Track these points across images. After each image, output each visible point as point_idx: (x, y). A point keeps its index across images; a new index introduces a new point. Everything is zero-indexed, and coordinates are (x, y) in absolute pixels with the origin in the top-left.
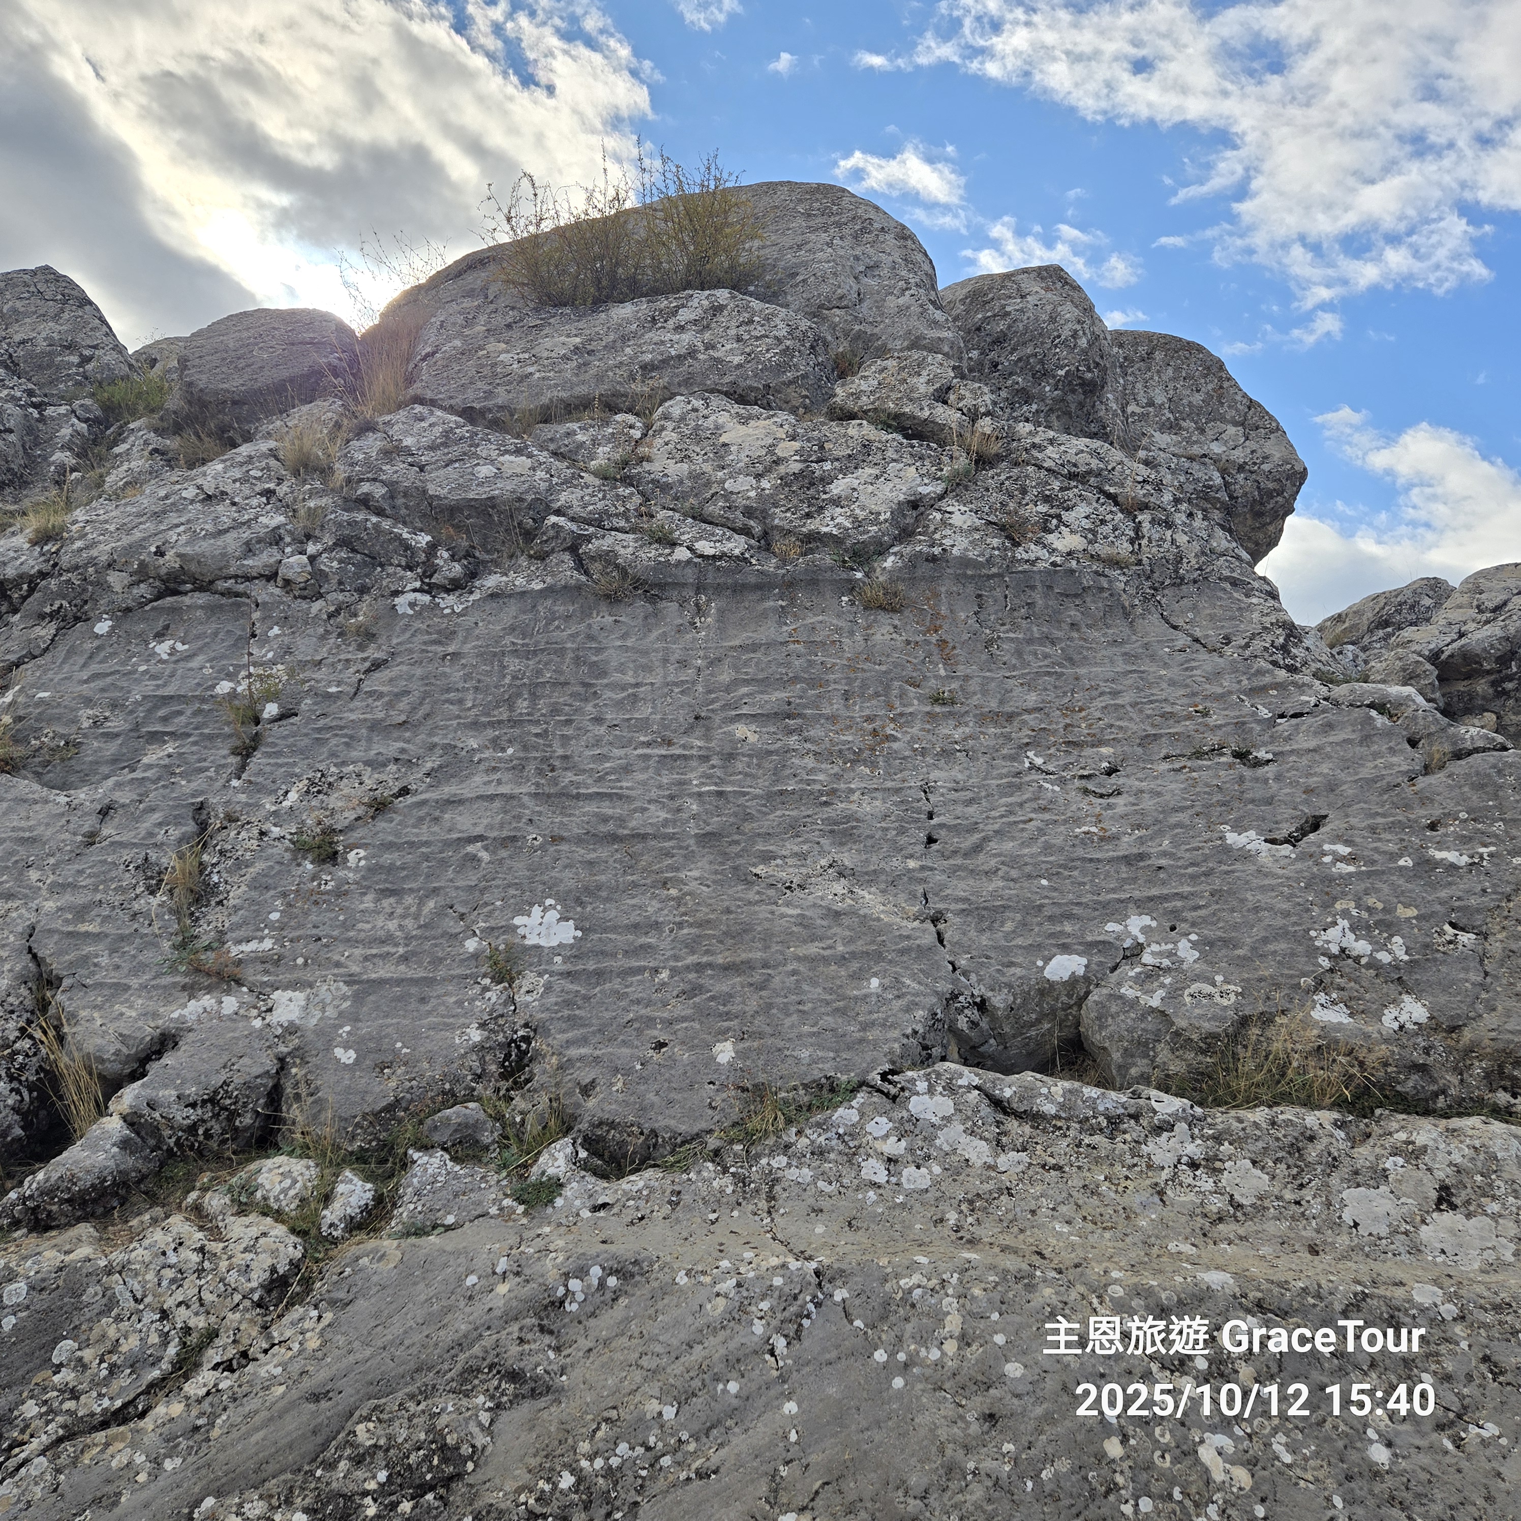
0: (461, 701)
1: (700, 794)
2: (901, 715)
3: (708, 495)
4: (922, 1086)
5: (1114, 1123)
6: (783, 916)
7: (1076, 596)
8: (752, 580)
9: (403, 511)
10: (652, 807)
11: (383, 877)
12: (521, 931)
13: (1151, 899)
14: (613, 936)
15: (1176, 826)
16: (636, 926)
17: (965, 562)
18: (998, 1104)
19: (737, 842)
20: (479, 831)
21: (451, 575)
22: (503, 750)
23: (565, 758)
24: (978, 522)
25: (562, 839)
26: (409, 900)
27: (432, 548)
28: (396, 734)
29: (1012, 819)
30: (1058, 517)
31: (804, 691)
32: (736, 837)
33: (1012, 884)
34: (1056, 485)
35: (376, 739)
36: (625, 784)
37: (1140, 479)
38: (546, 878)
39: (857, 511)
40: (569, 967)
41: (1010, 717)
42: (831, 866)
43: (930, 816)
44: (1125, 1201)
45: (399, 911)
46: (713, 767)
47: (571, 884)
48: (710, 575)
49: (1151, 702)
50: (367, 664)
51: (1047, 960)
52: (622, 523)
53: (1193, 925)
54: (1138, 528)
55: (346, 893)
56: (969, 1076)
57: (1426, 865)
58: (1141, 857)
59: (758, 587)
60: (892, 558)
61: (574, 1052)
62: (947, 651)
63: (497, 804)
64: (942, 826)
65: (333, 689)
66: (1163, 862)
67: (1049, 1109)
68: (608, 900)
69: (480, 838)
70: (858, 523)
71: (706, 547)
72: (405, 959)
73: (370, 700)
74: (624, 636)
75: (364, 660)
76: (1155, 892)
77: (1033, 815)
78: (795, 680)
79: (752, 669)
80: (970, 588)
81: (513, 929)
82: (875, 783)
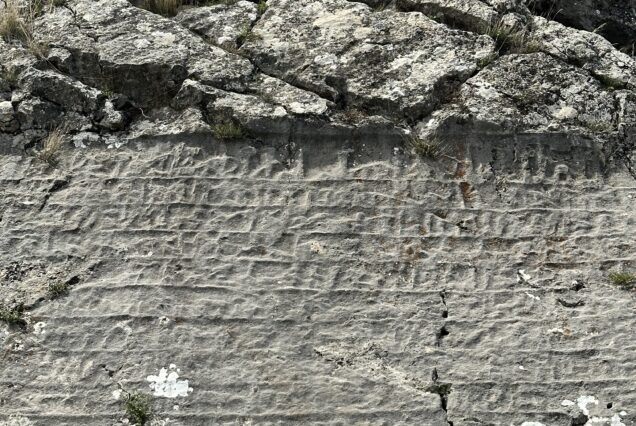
0: (116, 215)
1: (282, 292)
2: (431, 238)
3: (301, 67)
6: (334, 383)
7: (566, 153)
8: (330, 133)
9: (81, 71)
10: (248, 300)
11: (57, 342)
12: (152, 386)
13: (596, 384)
14: (215, 392)
15: (620, 331)
16: (232, 386)
17: (485, 125)
19: (306, 328)
20: (125, 312)
21: (114, 121)
22: (146, 253)
23: (188, 260)
24: (497, 95)
25: (184, 320)
26: (74, 360)
27: (101, 100)
28: (70, 237)
29: (503, 319)
30: (558, 92)
31: (362, 217)
32: (306, 325)
33: (497, 368)
34: (558, 67)
35: (56, 241)
36: (229, 282)
37: (621, 64)
38: (170, 348)
39: (410, 84)
40: (183, 413)
41: (510, 242)
42: (371, 349)
43: (445, 315)
45: (68, 367)
46: (293, 271)
47: (187, 354)
48: (300, 128)
49: (613, 236)
50: (52, 185)
52: (239, 86)
53: (624, 404)
54: (616, 103)
55: (31, 353)
58: (593, 352)
59: (333, 138)
60: (432, 121)
62: (468, 191)
63: (138, 292)
64: (452, 322)
65: (27, 203)
66: (608, 357)
68: (213, 366)
69: (125, 317)
70: (409, 93)
71: (298, 108)
72: (69, 402)
73: (52, 212)
74: (235, 172)
75: (50, 181)
76: (600, 378)
77: (519, 318)
79: (325, 200)
80: (488, 145)
81: (146, 384)
82: (409, 288)
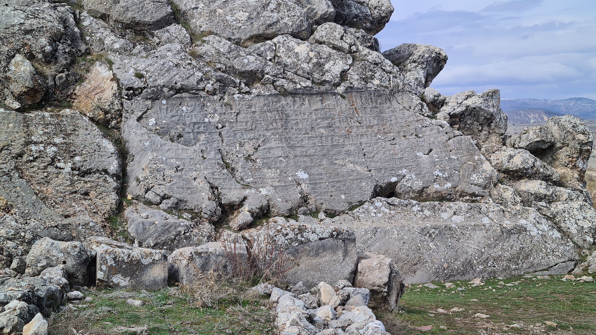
0: (261, 124)
1: (319, 146)
2: (352, 126)
3: (298, 68)
4: (376, 201)
5: (407, 205)
6: (344, 171)
7: (380, 96)
8: (314, 92)
10: (311, 149)
11: (266, 165)
12: (298, 176)
14: (315, 176)
15: (408, 151)
16: (318, 174)
17: (357, 88)
18: (388, 203)
19: (330, 156)
20: (280, 155)
22: (276, 136)
23: (289, 138)
24: (358, 77)
25: (297, 156)
26: (273, 170)
27: (240, 83)
28: (251, 132)
29: (378, 150)
30: (374, 75)
31: (331, 121)
33: (381, 164)
34: (372, 66)
35: (247, 133)
36: (304, 143)
37: (389, 65)
38: (297, 164)
39: (333, 74)
40: (310, 182)
41: (372, 126)
42: (349, 161)
43: (363, 150)
44: (411, 217)
45: (273, 172)
46: (319, 139)
47: (303, 166)
48: (305, 91)
49: (398, 123)
50: (235, 114)
51: (391, 178)
52: (281, 76)
53: (414, 171)
54: (390, 78)
55: (261, 169)
56: (383, 199)
57: (450, 158)
58: (403, 158)
59: (316, 94)
60: (342, 87)
61: (317, 198)
62: (357, 110)
63: (280, 148)
64: (366, 152)
65: (231, 121)
66: (407, 159)
67: (397, 204)
68: (311, 169)
70: (334, 78)
71: (303, 84)
72: (279, 181)
73: (241, 123)
74: (290, 107)
75: (234, 112)
76: (406, 165)
77: (382, 149)
78: (328, 118)
79: (319, 115)
80: (359, 94)
81: (296, 175)
82: (351, 142)
